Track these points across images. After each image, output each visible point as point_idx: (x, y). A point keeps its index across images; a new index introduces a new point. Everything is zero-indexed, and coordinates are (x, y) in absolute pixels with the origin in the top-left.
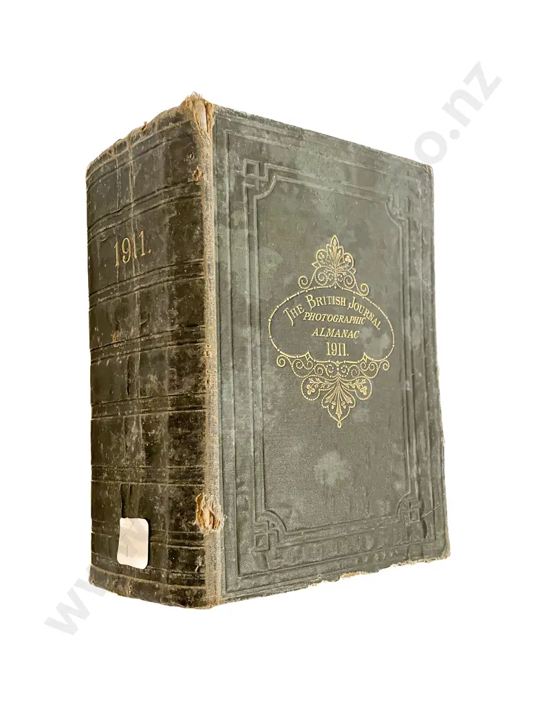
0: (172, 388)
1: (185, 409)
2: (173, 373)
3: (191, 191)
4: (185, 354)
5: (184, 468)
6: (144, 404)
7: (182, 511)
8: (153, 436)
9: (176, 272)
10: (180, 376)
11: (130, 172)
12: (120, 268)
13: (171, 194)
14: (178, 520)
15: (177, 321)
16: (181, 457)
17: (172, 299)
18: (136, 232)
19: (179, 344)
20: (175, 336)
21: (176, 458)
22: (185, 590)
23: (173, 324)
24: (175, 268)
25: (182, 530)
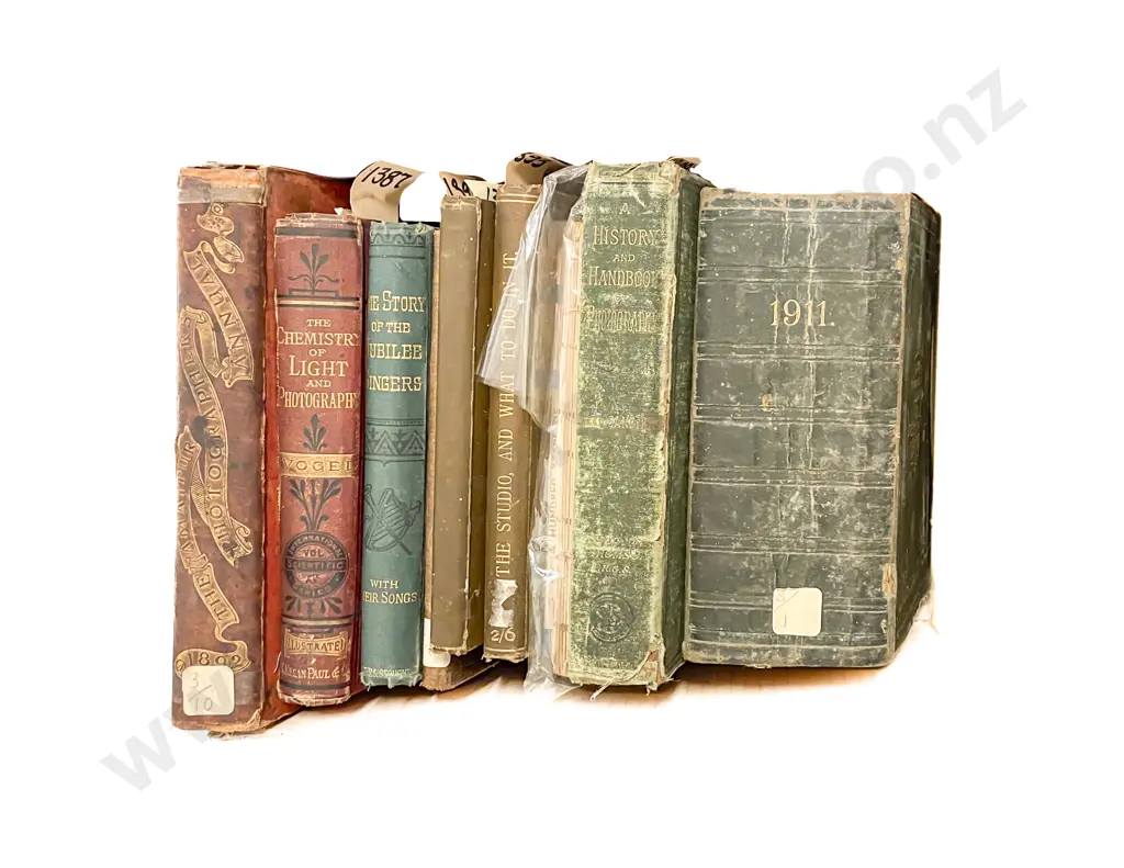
0: (861, 465)
1: (875, 485)
2: (862, 450)
3: (892, 278)
4: (878, 434)
5: (870, 540)
6: (815, 476)
7: (868, 580)
8: (827, 508)
9: (871, 354)
10: (870, 454)
11: (810, 235)
12: (781, 329)
13: (872, 277)
14: (864, 588)
15: (869, 401)
16: (869, 530)
17: (865, 380)
18: (815, 300)
19: (869, 423)
20: (867, 416)
21: (864, 531)
22: (868, 650)
23: (864, 404)
24: (870, 349)
25: (868, 596)
